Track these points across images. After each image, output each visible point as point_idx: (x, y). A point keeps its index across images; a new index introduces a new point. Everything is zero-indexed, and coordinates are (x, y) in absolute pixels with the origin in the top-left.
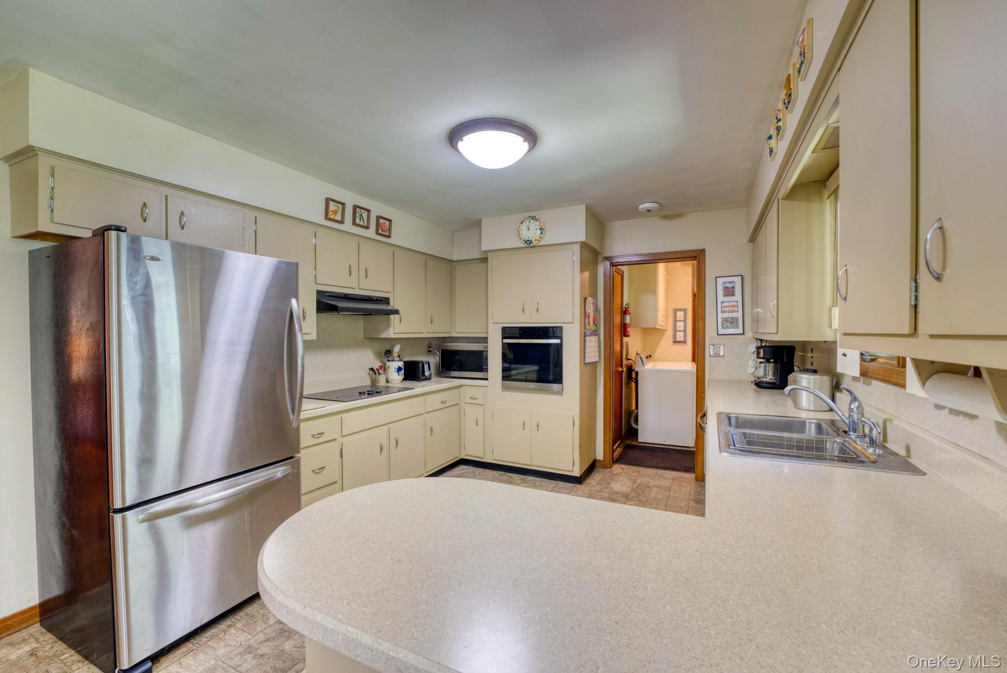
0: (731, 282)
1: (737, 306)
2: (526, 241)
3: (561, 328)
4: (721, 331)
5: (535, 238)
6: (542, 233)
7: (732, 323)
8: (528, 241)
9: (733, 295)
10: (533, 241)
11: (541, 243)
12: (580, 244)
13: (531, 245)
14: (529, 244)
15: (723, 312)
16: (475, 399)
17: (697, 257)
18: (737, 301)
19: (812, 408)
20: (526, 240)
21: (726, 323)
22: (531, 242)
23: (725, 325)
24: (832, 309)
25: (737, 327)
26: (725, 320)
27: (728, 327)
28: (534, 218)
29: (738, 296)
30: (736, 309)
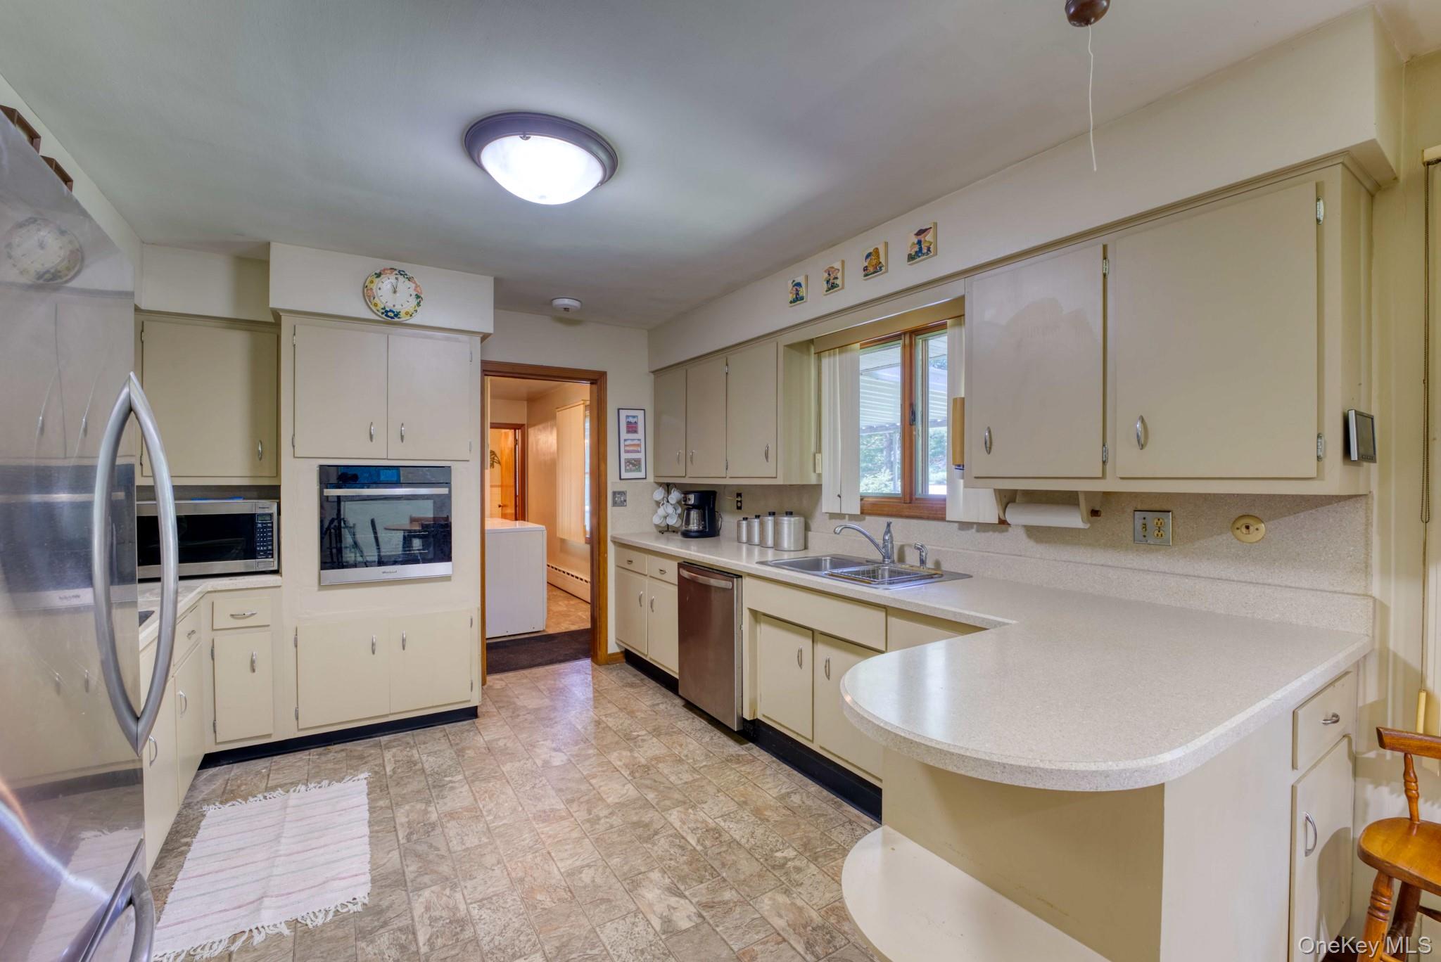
0: (634, 417)
1: (639, 445)
2: (387, 312)
3: (447, 470)
4: (624, 475)
5: (406, 310)
6: (419, 304)
7: (634, 465)
8: (391, 311)
9: (635, 432)
10: (402, 314)
11: (412, 321)
12: (481, 336)
13: (396, 319)
14: (392, 318)
15: (627, 452)
16: (244, 616)
17: (597, 380)
18: (639, 440)
19: (792, 549)
20: (388, 309)
21: (628, 465)
22: (397, 315)
23: (628, 468)
24: (817, 455)
25: (640, 471)
26: (629, 462)
27: (631, 471)
28: (402, 273)
29: (640, 435)
30: (639, 449)
